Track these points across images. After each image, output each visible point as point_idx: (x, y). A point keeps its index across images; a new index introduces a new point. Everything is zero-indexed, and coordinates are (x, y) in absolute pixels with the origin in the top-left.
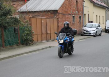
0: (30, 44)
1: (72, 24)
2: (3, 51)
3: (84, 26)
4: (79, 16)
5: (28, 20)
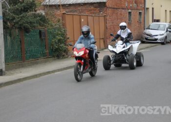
2: (23, 66)
3: (146, 28)
4: (138, 12)
5: (60, 18)
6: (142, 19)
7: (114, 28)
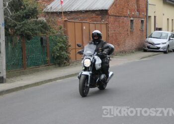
0: (65, 63)
1: (129, 32)
2: (24, 74)
3: (148, 36)
4: (140, 20)
5: (62, 25)
6: (144, 28)
7: (116, 36)
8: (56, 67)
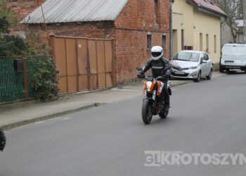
0: (50, 97)
1: (145, 53)
3: (172, 58)
4: (161, 35)
5: (46, 42)
6: (167, 45)
8: (37, 103)
